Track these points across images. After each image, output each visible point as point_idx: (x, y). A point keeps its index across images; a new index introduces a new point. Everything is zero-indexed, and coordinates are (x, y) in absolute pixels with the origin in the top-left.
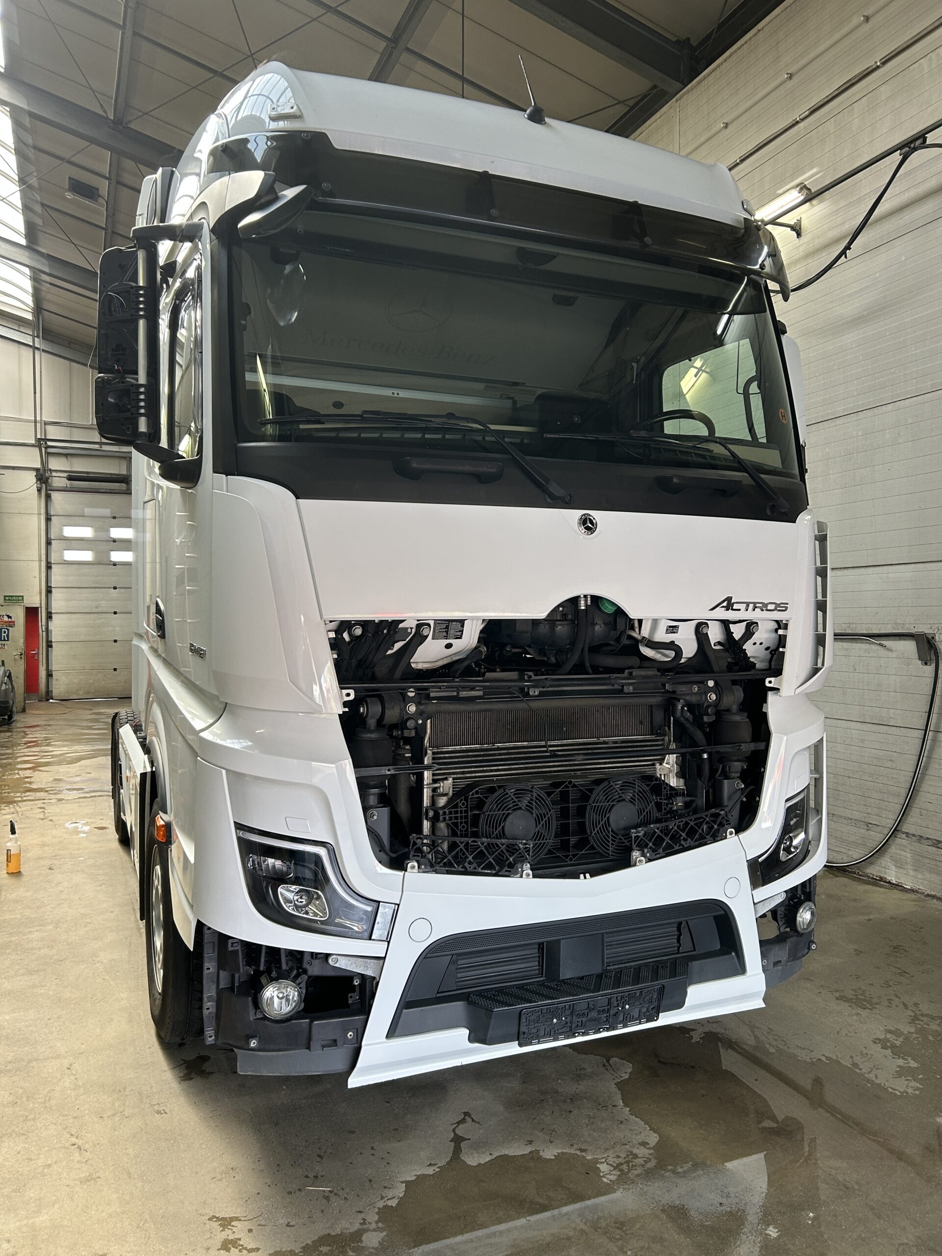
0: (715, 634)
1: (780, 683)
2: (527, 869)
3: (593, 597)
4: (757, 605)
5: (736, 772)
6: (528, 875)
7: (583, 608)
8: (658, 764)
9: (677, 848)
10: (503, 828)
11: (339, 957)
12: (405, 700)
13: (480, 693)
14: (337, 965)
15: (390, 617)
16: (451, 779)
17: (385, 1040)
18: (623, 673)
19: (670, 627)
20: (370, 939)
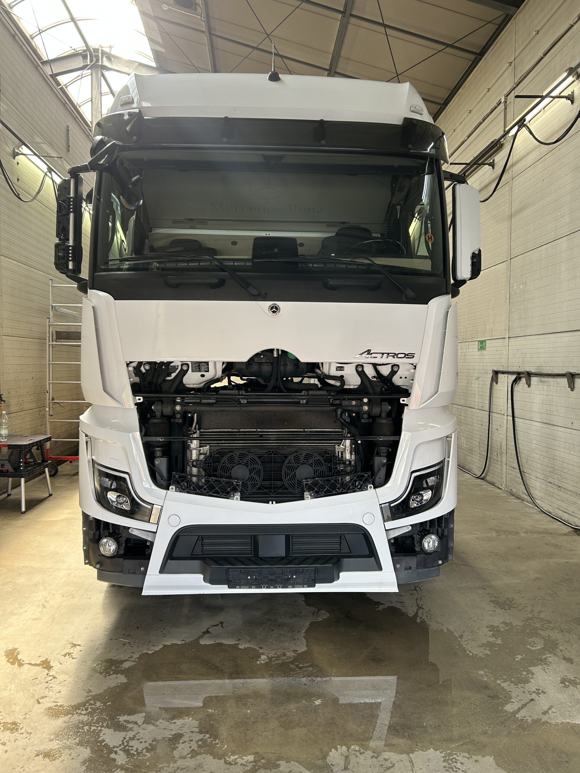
0: (370, 372)
1: (409, 401)
2: (238, 496)
3: (282, 351)
4: (390, 355)
5: (384, 453)
6: (237, 498)
7: (275, 356)
8: (337, 446)
9: (334, 492)
10: (230, 473)
11: (134, 529)
12: (175, 403)
13: (214, 401)
14: (133, 533)
15: (165, 360)
16: (208, 446)
17: (158, 573)
18: (301, 392)
19: (338, 367)
20: (149, 522)
